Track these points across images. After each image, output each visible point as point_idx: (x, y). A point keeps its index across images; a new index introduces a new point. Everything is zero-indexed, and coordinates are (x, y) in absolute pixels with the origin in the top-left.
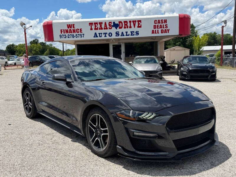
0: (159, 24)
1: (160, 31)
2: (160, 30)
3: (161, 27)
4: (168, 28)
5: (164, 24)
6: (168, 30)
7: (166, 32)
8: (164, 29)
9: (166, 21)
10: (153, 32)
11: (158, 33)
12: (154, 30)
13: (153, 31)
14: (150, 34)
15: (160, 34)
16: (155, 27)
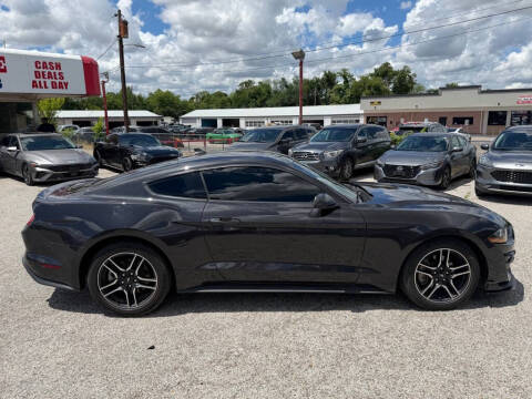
0: (47, 71)
1: (49, 84)
2: (49, 82)
3: (50, 76)
4: (65, 80)
5: (57, 72)
6: (66, 84)
7: (61, 87)
8: (57, 81)
9: (58, 66)
10: (34, 85)
11: (46, 87)
12: (38, 80)
13: (34, 82)
14: (28, 89)
15: (50, 90)
16: (37, 74)
